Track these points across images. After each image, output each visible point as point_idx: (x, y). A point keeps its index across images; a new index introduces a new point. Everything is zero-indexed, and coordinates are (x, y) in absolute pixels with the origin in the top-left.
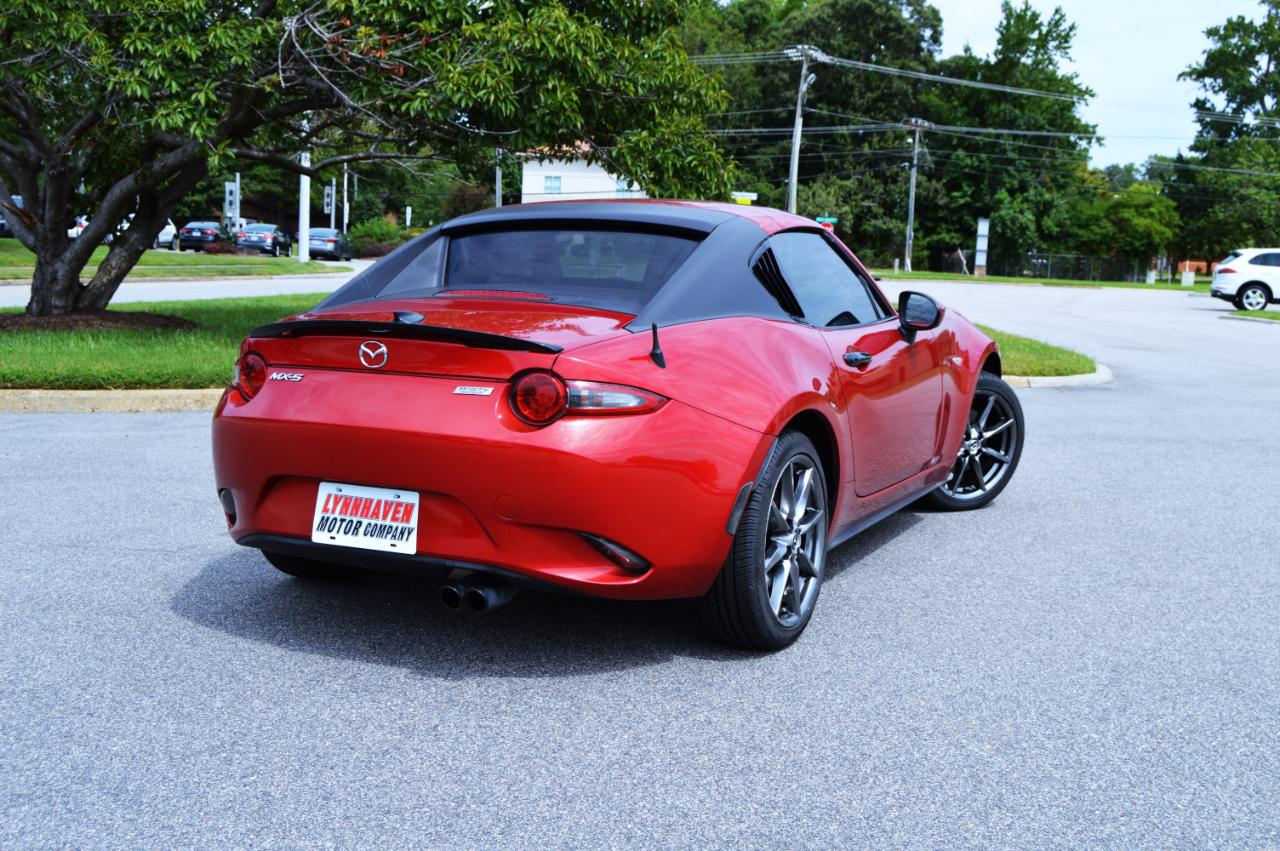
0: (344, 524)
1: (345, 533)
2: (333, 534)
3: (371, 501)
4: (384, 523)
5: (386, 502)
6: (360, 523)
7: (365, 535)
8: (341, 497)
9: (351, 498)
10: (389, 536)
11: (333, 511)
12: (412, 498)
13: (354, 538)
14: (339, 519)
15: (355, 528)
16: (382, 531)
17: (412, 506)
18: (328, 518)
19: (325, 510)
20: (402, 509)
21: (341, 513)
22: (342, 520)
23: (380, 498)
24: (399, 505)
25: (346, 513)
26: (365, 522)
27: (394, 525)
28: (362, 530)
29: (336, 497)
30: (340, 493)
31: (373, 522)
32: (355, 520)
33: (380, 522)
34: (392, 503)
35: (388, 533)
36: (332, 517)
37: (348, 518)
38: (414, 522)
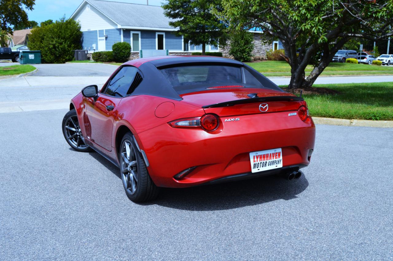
0: (262, 164)
1: (262, 167)
2: (258, 168)
3: (268, 154)
4: (273, 160)
5: (273, 154)
6: (266, 162)
7: (268, 165)
8: (258, 156)
9: (262, 155)
10: (275, 164)
11: (257, 161)
12: (279, 150)
13: (265, 167)
14: (260, 163)
15: (265, 164)
16: (273, 163)
17: (280, 152)
18: (256, 164)
19: (254, 161)
20: (278, 154)
21: (260, 161)
22: (261, 163)
23: (270, 153)
24: (276, 153)
25: (261, 160)
26: (268, 161)
27: (276, 160)
28: (267, 164)
29: (256, 156)
30: (257, 155)
31: (270, 161)
32: (265, 162)
33: (272, 160)
34: (274, 153)
35: (275, 163)
36: (257, 163)
37: (262, 162)
38: (281, 157)
